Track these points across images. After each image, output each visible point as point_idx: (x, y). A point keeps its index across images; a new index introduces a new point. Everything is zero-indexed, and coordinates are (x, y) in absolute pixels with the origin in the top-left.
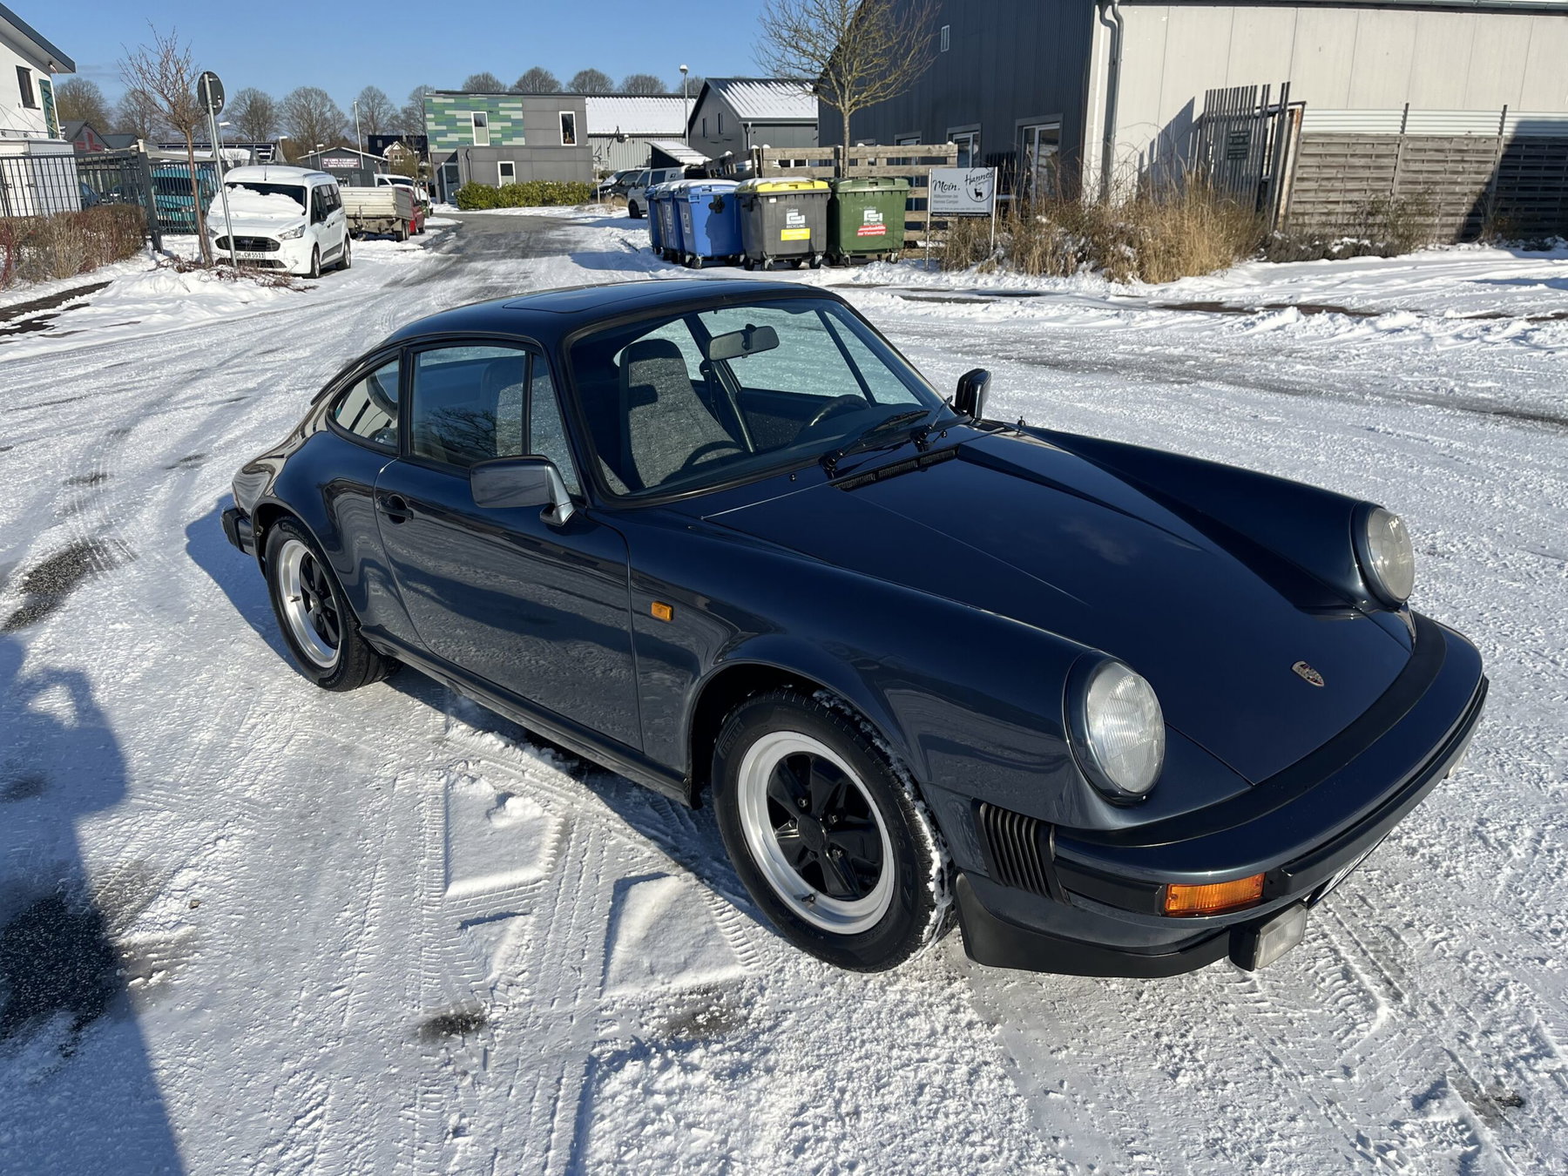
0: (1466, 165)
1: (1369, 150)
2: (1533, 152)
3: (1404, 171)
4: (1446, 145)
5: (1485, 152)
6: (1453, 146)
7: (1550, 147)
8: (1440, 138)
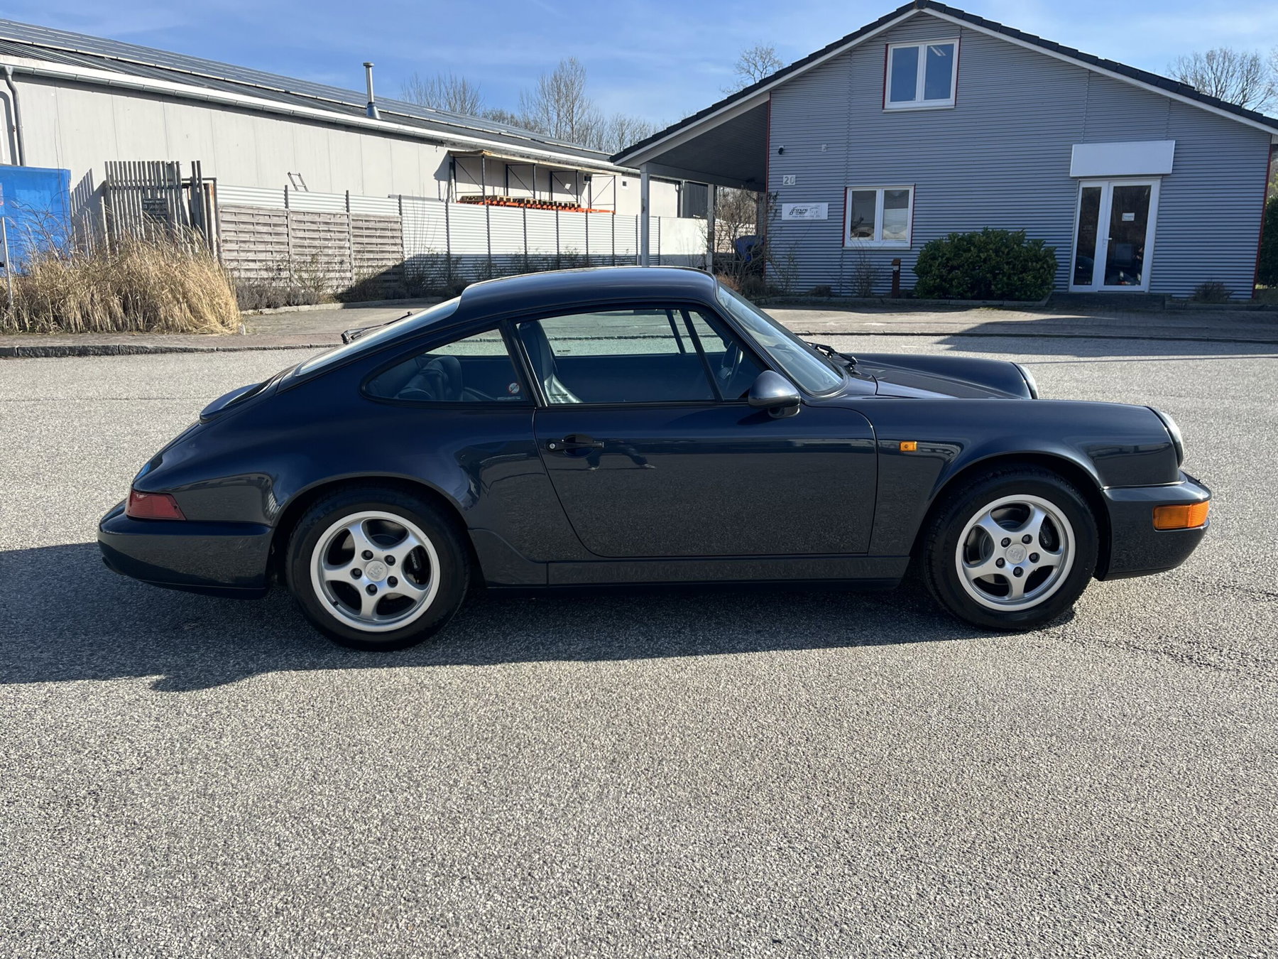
0: (332, 234)
1: (267, 220)
2: (369, 225)
3: (295, 238)
4: (316, 219)
5: (342, 224)
6: (321, 219)
8: (313, 213)
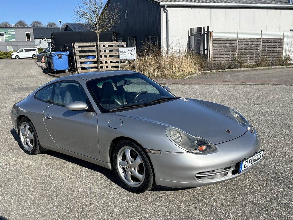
0: (253, 45)
1: (229, 42)
2: (269, 41)
3: (239, 47)
4: (248, 40)
5: (258, 42)
6: (250, 41)
7: (273, 40)
8: (247, 39)
